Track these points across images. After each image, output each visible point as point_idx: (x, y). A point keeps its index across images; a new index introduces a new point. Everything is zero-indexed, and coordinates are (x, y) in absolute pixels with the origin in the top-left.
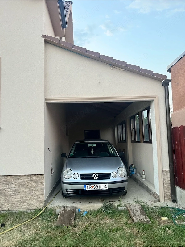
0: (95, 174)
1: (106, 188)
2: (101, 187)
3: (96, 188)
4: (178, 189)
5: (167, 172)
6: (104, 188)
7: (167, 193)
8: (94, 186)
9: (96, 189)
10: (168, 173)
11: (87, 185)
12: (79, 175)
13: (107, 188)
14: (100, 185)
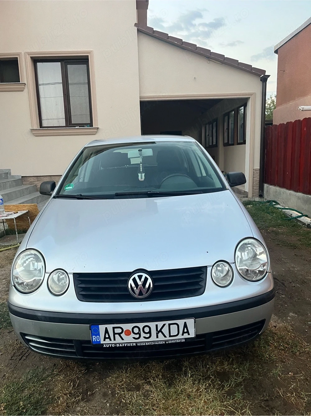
0: (140, 277)
1: (186, 336)
2: (165, 330)
3: (143, 335)
4: (266, 185)
5: (257, 170)
6: (180, 336)
7: (255, 189)
8: (136, 330)
9: (142, 339)
10: (258, 172)
11: (102, 328)
12: (71, 277)
13: (192, 335)
14: (160, 324)
